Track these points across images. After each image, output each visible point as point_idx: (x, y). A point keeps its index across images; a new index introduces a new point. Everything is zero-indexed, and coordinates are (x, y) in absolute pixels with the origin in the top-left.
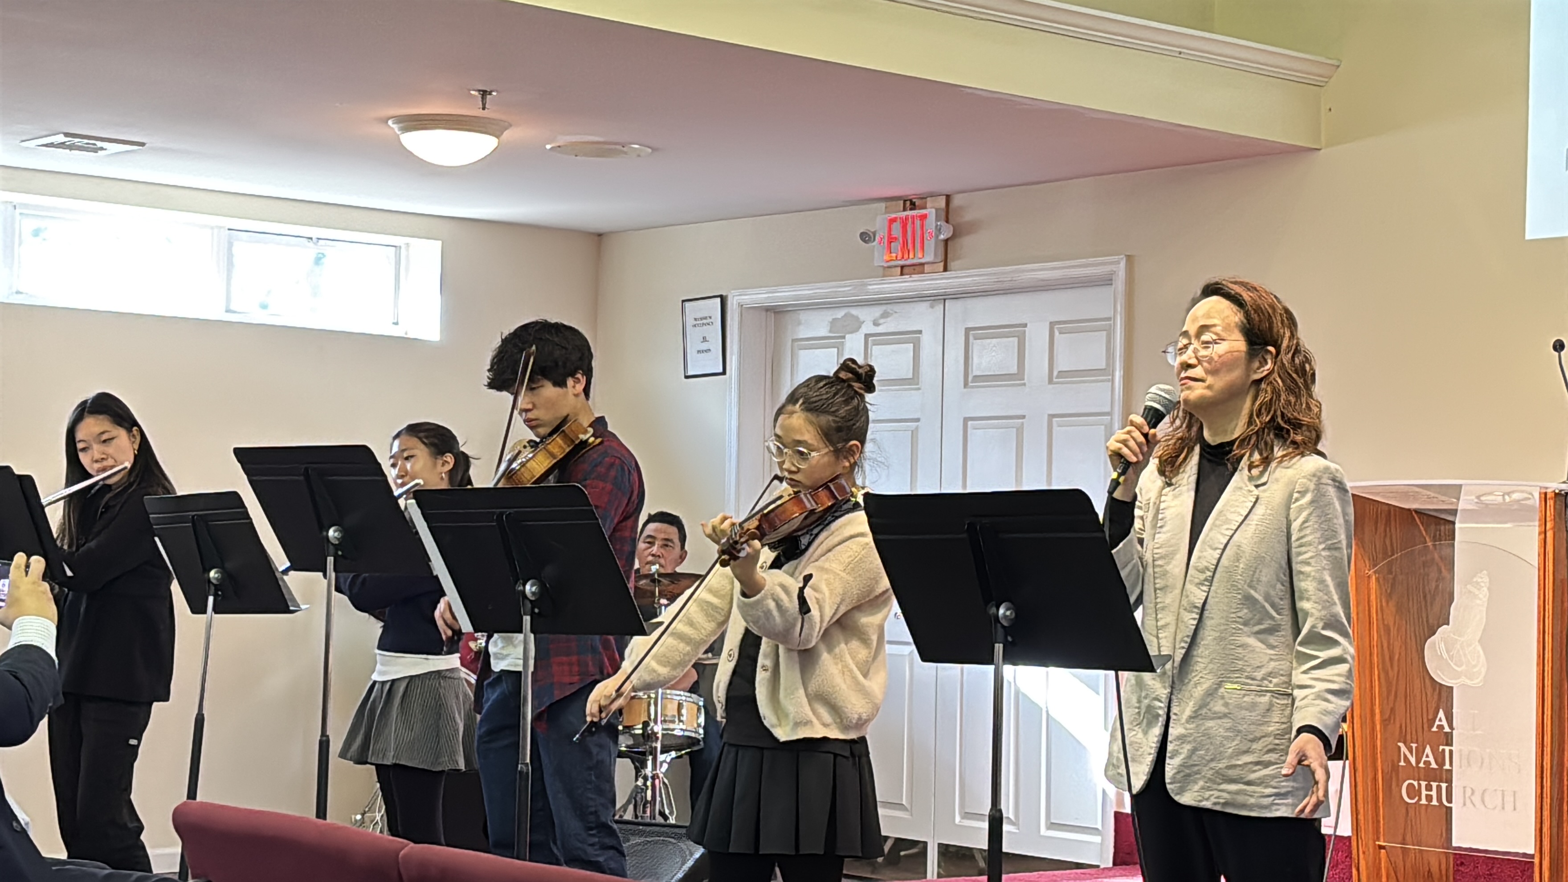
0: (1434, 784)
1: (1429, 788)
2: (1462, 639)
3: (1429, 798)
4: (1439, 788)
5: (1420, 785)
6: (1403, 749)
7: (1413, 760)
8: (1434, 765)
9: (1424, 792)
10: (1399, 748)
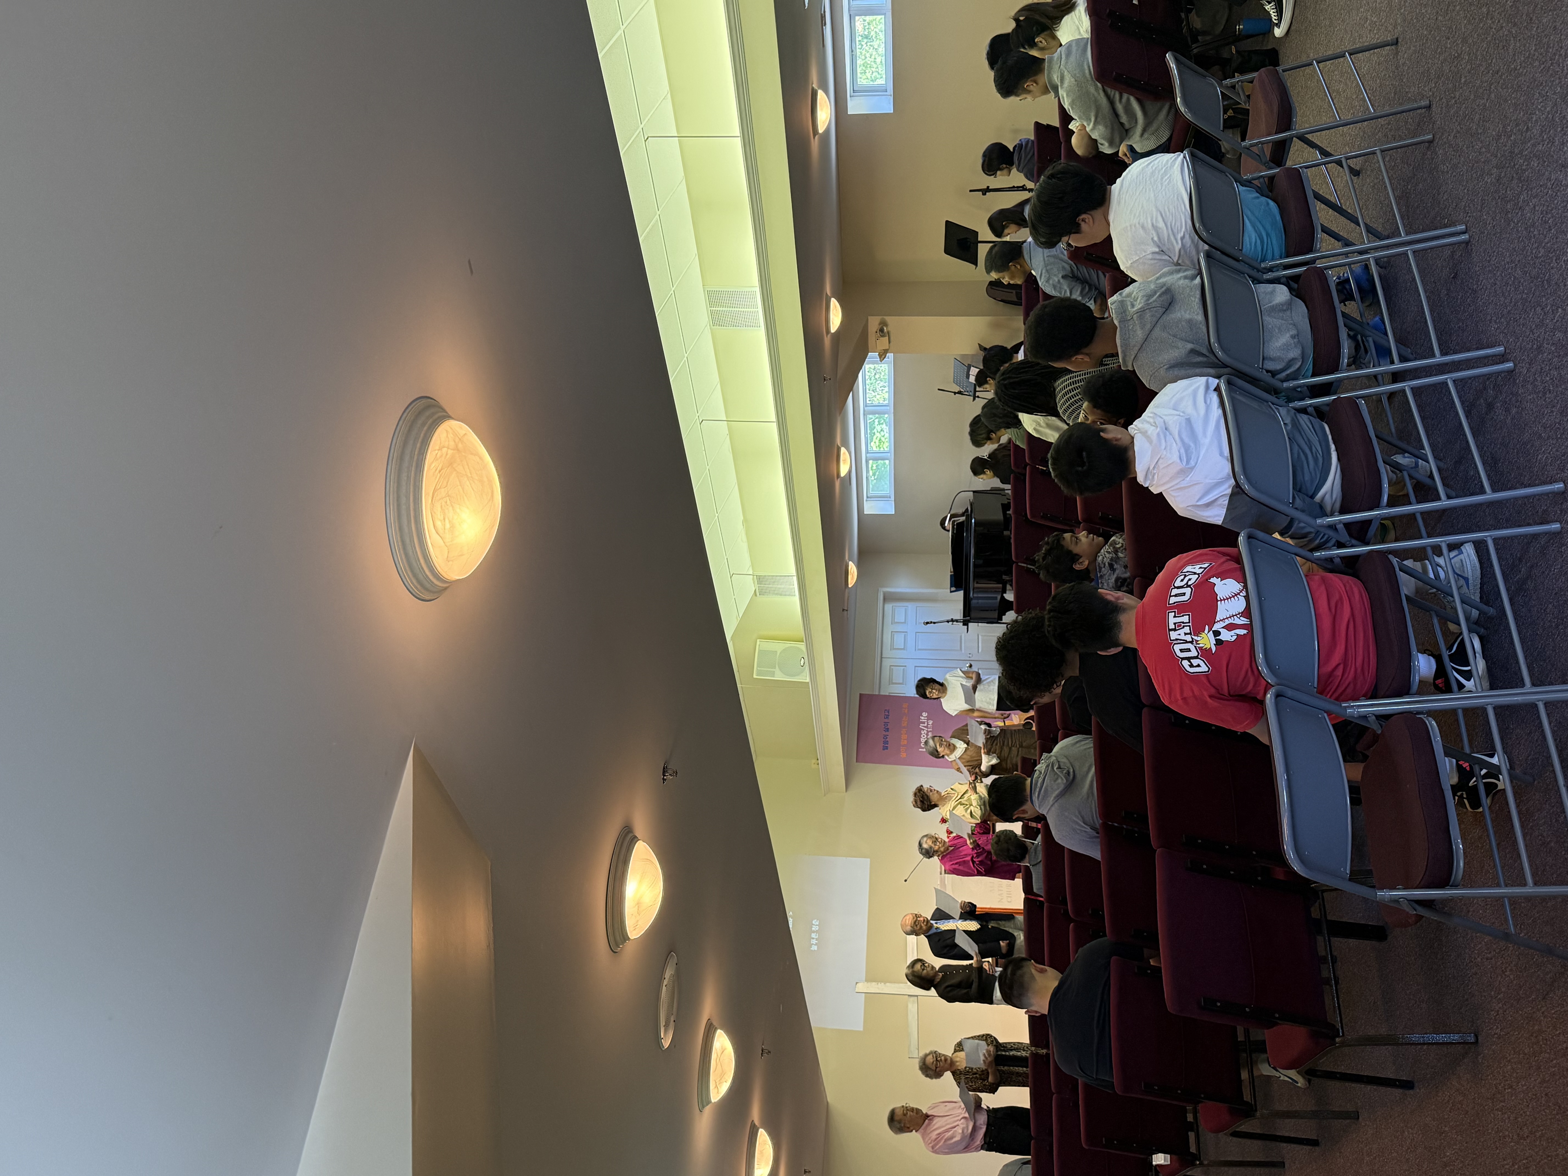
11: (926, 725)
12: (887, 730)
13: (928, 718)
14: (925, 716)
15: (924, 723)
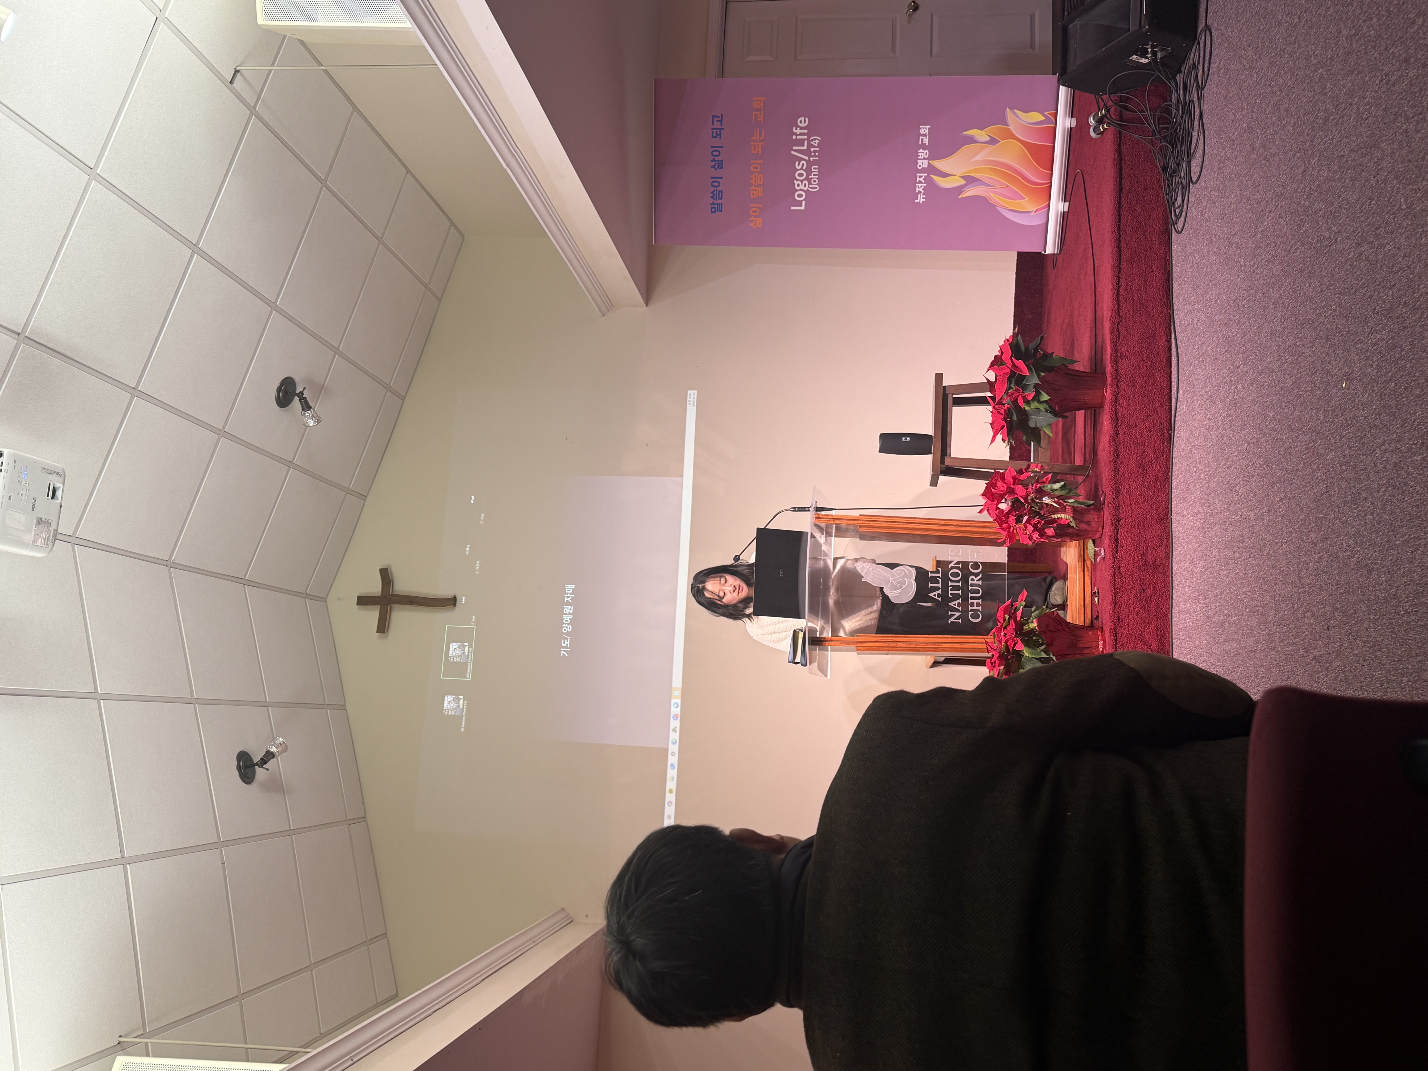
0: (970, 601)
1: (972, 605)
2: (891, 579)
3: (978, 605)
4: (972, 598)
5: (971, 610)
6: (952, 620)
7: (958, 614)
8: (960, 601)
9: (975, 608)
10: (951, 622)
11: (805, 148)
12: (720, 165)
13: (811, 131)
14: (803, 125)
15: (801, 143)
